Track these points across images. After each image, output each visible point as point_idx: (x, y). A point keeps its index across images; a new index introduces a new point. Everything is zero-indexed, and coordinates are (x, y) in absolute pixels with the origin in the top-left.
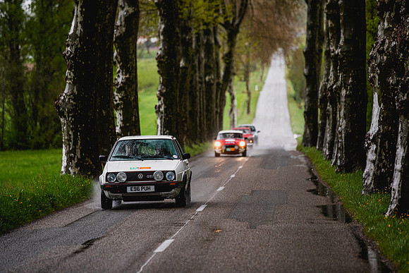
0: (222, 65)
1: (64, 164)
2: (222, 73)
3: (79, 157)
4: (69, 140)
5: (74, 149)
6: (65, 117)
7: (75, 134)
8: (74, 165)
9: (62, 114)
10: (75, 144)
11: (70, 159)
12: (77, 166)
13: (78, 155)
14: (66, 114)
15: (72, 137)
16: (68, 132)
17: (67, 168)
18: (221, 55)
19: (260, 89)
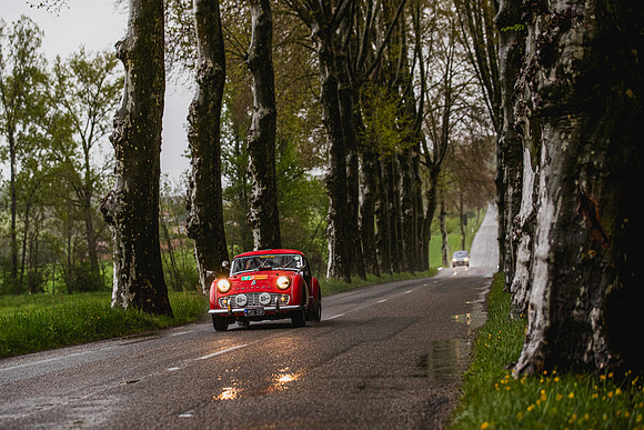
0: (425, 202)
1: (115, 289)
2: (425, 208)
3: (134, 278)
4: (120, 256)
5: (127, 268)
6: (114, 223)
7: (127, 246)
8: (127, 290)
9: (109, 220)
10: (128, 260)
11: (122, 282)
12: (131, 290)
13: (133, 274)
14: (115, 220)
15: (124, 251)
16: (119, 244)
17: (118, 293)
18: (423, 192)
19: (476, 231)
